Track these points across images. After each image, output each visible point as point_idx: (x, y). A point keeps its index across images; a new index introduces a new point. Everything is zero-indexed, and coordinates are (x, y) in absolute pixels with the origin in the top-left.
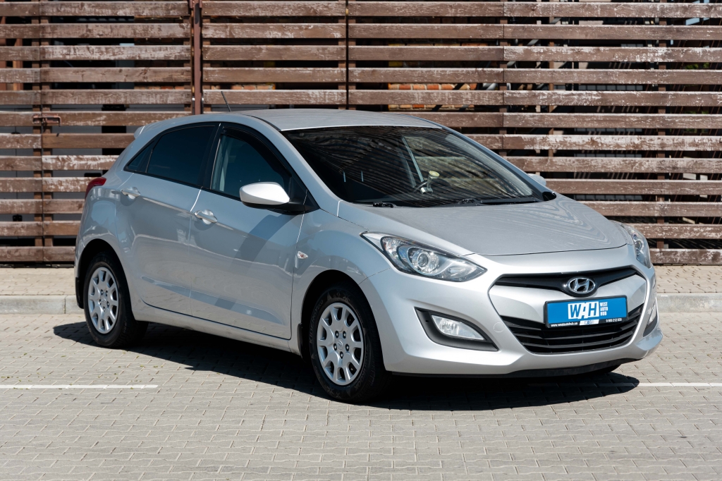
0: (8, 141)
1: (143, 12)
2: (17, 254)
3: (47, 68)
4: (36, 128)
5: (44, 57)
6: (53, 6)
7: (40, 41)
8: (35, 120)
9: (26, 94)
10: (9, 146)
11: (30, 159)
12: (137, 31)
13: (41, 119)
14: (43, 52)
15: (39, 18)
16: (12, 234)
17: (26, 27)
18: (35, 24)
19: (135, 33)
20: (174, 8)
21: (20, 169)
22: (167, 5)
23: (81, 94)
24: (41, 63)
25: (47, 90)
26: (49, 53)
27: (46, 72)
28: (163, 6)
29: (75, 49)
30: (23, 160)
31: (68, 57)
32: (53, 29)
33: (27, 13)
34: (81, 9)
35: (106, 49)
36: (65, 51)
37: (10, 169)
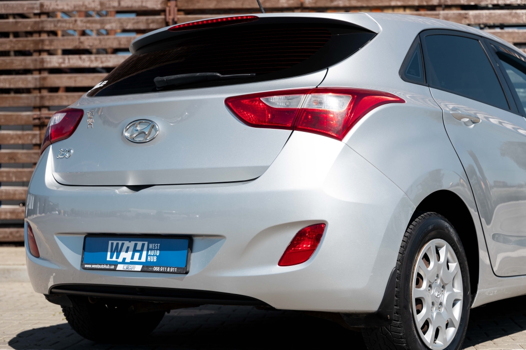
0: (12, 137)
1: (127, 26)
2: (18, 235)
3: (45, 74)
4: (35, 126)
5: (43, 65)
6: (51, 22)
7: (40, 52)
8: (34, 119)
9: (27, 98)
10: (12, 142)
11: (30, 153)
12: (122, 42)
13: (39, 119)
14: (42, 61)
15: (40, 32)
16: (14, 217)
17: (27, 41)
18: (36, 37)
19: (120, 44)
20: (153, 22)
21: (21, 161)
22: (147, 20)
23: (73, 96)
24: (40, 71)
25: (45, 93)
26: (47, 62)
27: (44, 79)
28: (144, 20)
29: (69, 59)
30: (24, 154)
31: (63, 66)
32: (51, 42)
33: (29, 29)
34: (74, 24)
35: (96, 58)
36: (61, 60)
37: (13, 161)
